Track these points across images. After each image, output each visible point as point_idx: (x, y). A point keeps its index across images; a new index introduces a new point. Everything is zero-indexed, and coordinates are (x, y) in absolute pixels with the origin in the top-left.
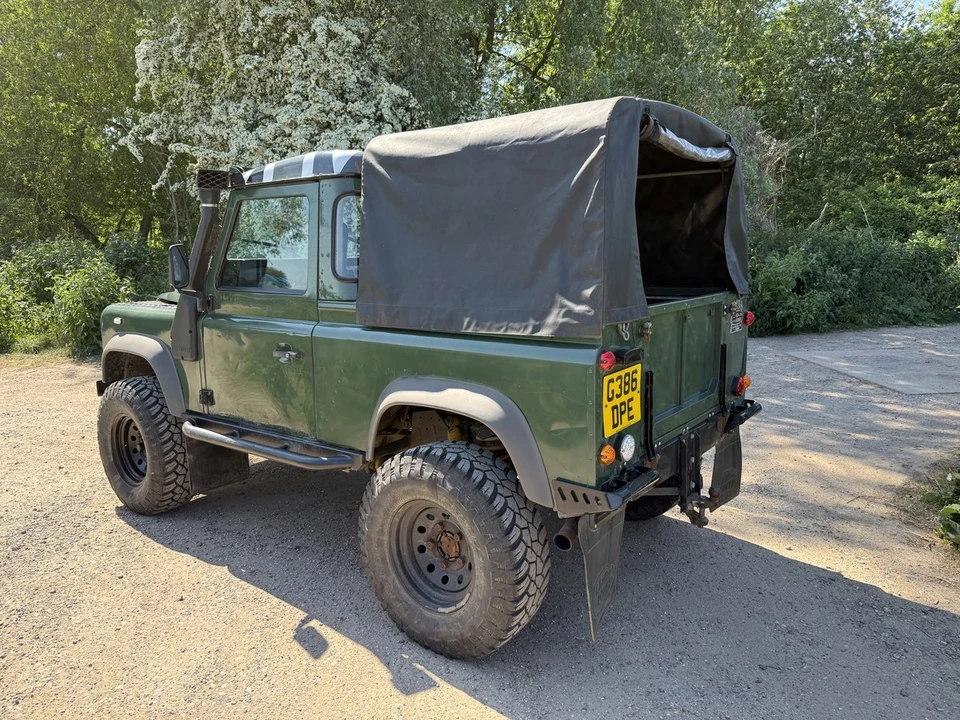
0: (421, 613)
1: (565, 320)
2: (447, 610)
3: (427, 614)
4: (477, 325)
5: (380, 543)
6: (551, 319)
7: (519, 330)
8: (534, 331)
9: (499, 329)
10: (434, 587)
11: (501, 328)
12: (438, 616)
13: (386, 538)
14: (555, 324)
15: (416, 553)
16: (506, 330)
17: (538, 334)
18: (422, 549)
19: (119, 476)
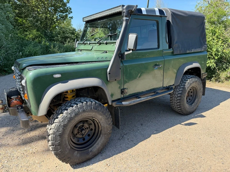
19: (77, 152)
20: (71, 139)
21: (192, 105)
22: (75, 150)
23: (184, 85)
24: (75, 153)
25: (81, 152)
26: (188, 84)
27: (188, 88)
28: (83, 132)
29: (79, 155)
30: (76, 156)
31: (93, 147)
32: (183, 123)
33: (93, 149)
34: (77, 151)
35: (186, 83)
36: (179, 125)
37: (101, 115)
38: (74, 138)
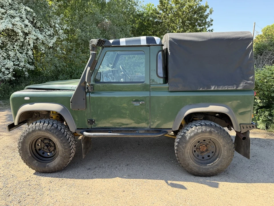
0: (202, 168)
1: (245, 85)
2: (210, 164)
3: (204, 167)
4: (218, 87)
6: (241, 85)
7: (232, 88)
8: (237, 88)
9: (225, 88)
11: (226, 88)
14: (243, 86)
16: (228, 88)
17: (238, 89)
19: (36, 161)
20: (36, 150)
21: (208, 165)
22: (35, 159)
23: (185, 133)
24: (34, 162)
25: (40, 163)
26: (191, 132)
27: (191, 138)
28: (46, 147)
29: (37, 164)
30: (35, 164)
31: (50, 163)
32: (169, 182)
33: (50, 164)
34: (37, 160)
35: (188, 130)
36: (163, 182)
37: (55, 137)
38: (40, 150)
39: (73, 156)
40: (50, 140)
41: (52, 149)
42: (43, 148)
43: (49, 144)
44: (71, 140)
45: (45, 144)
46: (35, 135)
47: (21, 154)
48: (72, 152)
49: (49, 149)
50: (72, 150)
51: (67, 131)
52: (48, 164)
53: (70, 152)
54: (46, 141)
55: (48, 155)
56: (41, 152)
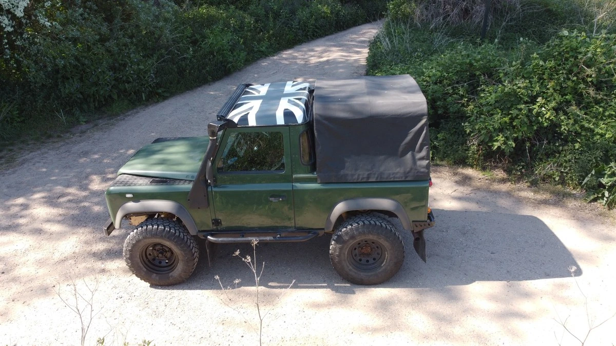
2: (384, 263)
5: (350, 270)
10: (373, 264)
12: (384, 268)
13: (351, 267)
15: (360, 262)
18: (360, 260)
19: (155, 275)
20: (149, 261)
22: (154, 273)
28: (160, 255)
29: (157, 278)
31: (173, 272)
34: (156, 273)
38: (154, 259)
39: (198, 256)
40: (162, 245)
41: (168, 254)
42: (158, 256)
43: (163, 250)
44: (187, 238)
45: (158, 251)
46: (142, 244)
47: (133, 271)
48: (195, 252)
49: (165, 256)
50: (194, 249)
51: (178, 228)
52: (170, 274)
53: (192, 252)
54: (157, 248)
55: (167, 263)
56: (157, 262)
